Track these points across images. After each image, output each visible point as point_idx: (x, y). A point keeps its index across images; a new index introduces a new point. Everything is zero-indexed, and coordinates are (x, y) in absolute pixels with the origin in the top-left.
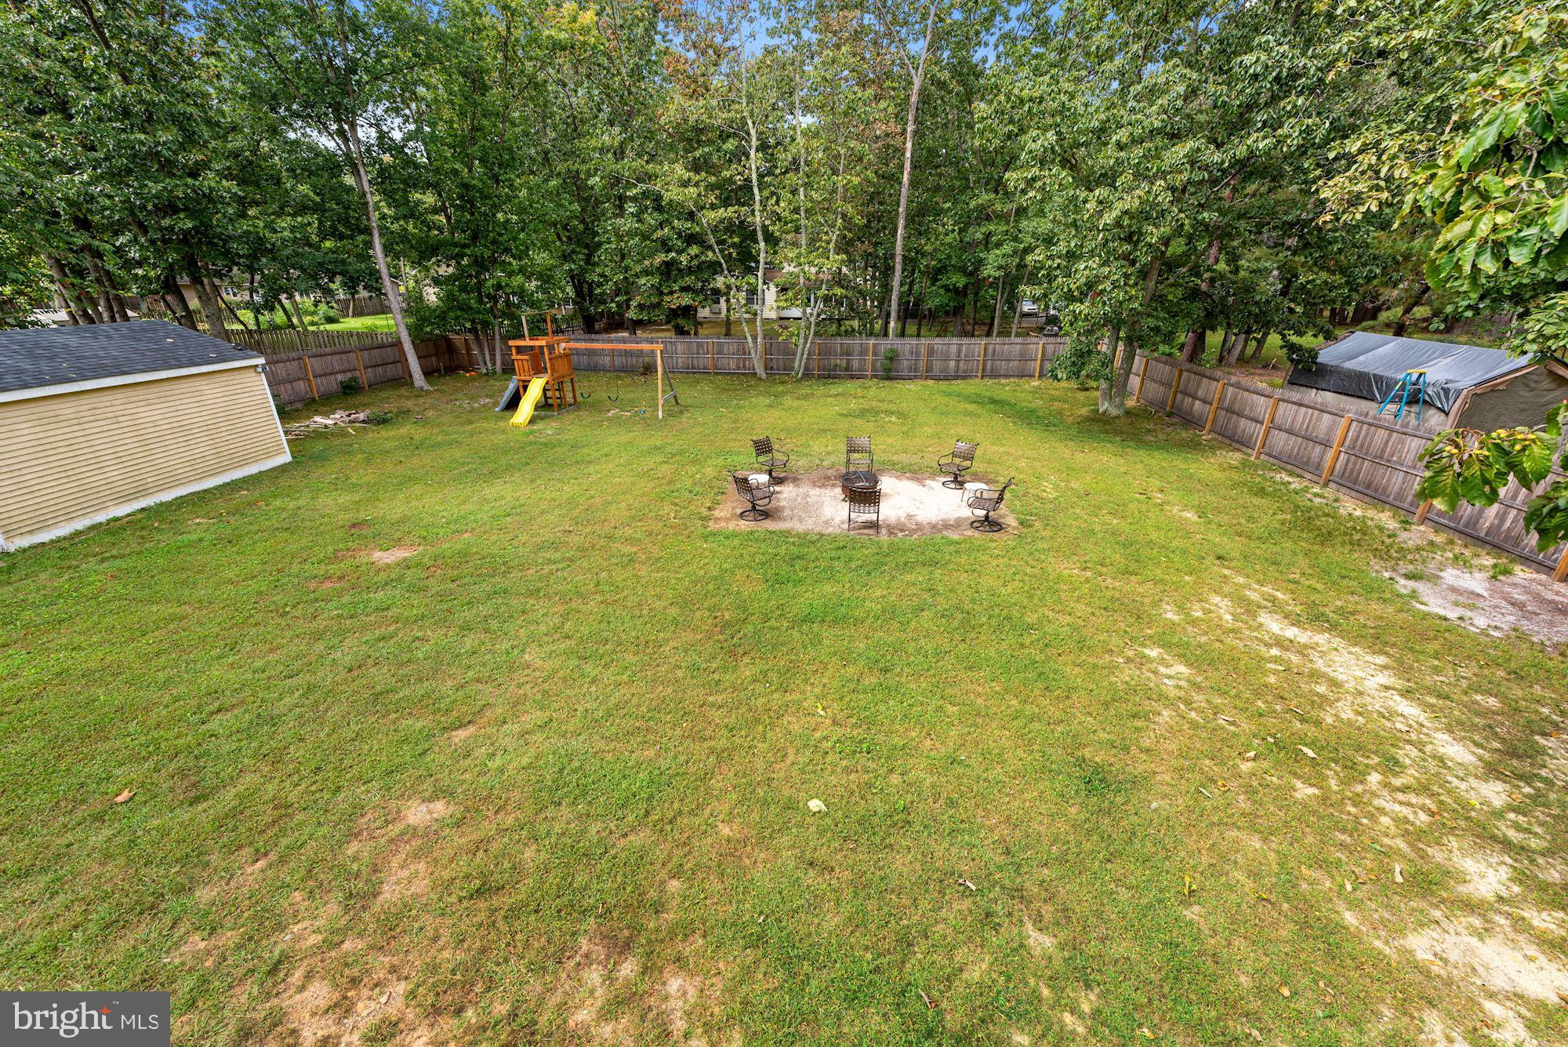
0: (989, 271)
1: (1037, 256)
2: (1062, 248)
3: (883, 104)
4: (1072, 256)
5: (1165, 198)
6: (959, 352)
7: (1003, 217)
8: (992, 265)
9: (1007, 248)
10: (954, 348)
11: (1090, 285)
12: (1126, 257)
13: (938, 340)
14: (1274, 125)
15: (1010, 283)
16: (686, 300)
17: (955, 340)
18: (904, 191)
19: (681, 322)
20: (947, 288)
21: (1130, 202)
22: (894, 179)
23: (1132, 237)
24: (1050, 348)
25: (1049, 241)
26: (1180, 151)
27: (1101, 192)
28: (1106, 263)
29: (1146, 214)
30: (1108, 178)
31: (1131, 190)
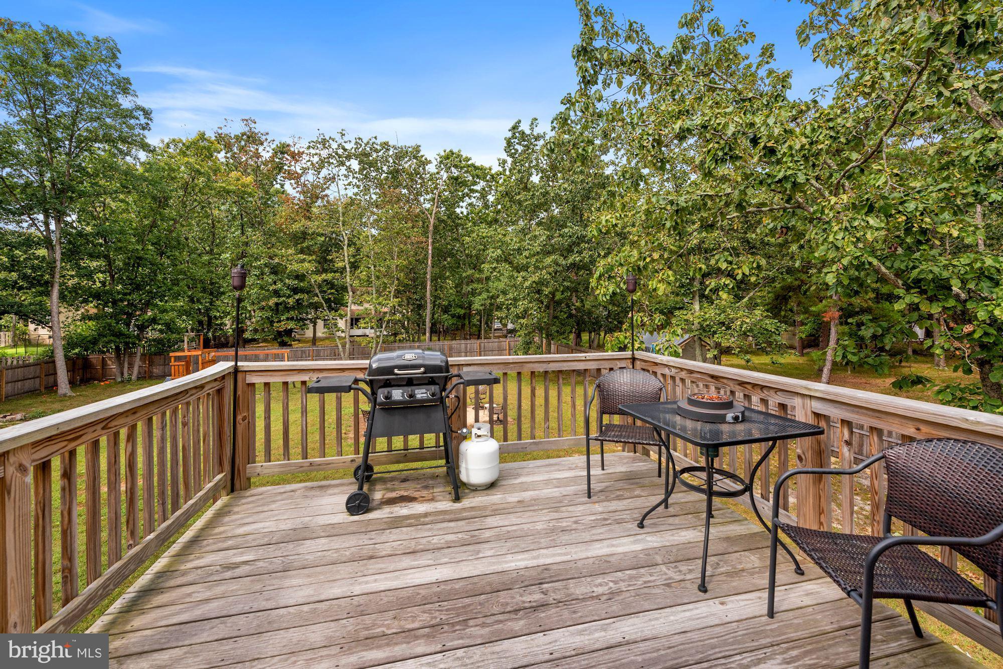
0: (477, 306)
1: (501, 299)
2: (511, 296)
3: (415, 230)
4: (515, 300)
5: (548, 277)
6: (466, 348)
7: (479, 281)
8: (478, 303)
9: (484, 295)
10: (463, 346)
11: (526, 311)
12: (538, 300)
13: (454, 342)
14: (580, 253)
15: (488, 313)
16: (291, 325)
17: (463, 342)
18: (429, 269)
19: (286, 339)
20: (453, 316)
21: (535, 278)
22: (423, 261)
23: (539, 292)
24: (512, 344)
25: (504, 293)
26: (549, 260)
27: (523, 274)
28: (531, 302)
29: (541, 282)
30: (525, 268)
31: (534, 273)
